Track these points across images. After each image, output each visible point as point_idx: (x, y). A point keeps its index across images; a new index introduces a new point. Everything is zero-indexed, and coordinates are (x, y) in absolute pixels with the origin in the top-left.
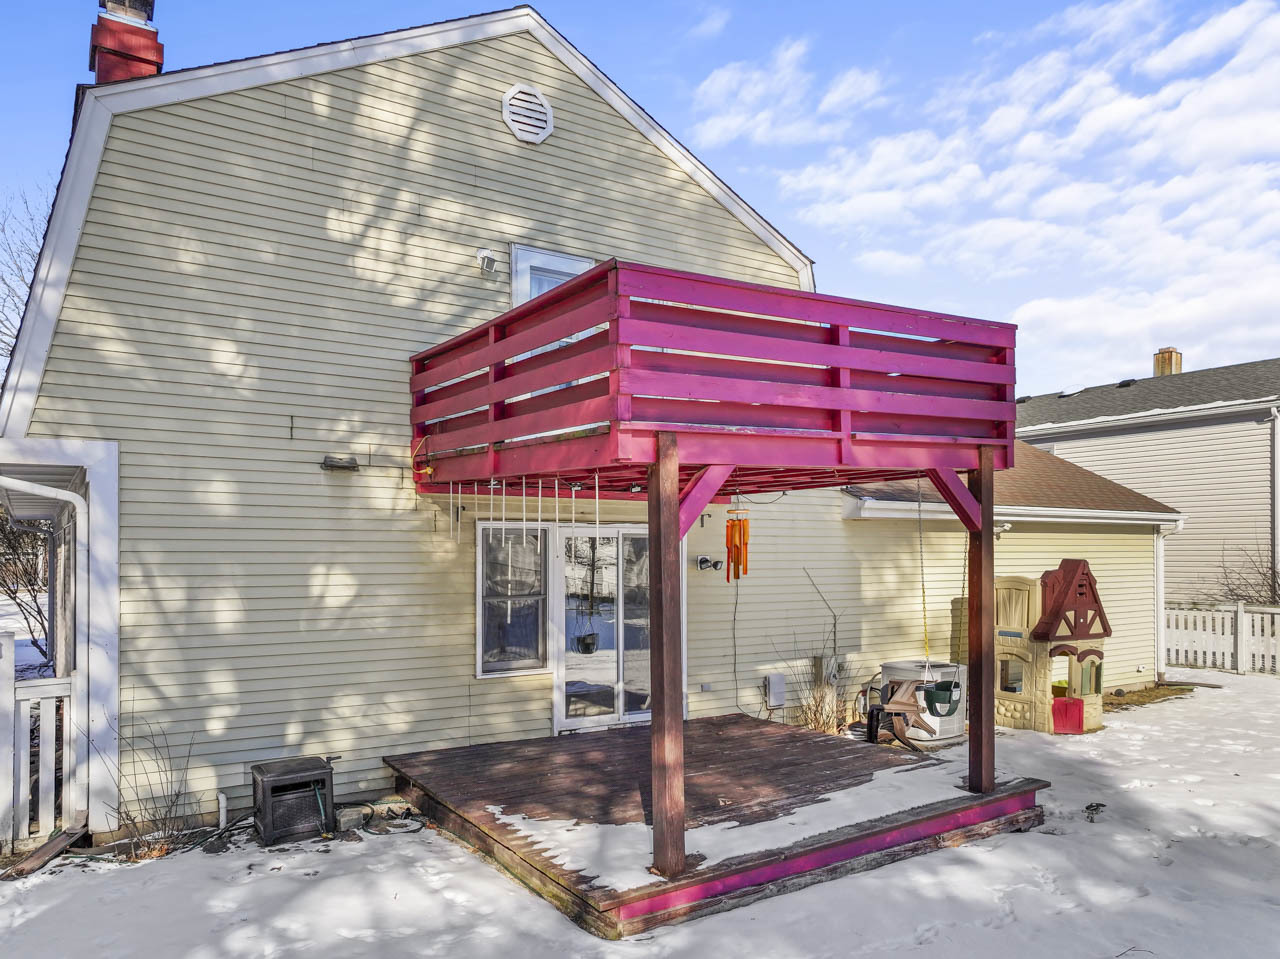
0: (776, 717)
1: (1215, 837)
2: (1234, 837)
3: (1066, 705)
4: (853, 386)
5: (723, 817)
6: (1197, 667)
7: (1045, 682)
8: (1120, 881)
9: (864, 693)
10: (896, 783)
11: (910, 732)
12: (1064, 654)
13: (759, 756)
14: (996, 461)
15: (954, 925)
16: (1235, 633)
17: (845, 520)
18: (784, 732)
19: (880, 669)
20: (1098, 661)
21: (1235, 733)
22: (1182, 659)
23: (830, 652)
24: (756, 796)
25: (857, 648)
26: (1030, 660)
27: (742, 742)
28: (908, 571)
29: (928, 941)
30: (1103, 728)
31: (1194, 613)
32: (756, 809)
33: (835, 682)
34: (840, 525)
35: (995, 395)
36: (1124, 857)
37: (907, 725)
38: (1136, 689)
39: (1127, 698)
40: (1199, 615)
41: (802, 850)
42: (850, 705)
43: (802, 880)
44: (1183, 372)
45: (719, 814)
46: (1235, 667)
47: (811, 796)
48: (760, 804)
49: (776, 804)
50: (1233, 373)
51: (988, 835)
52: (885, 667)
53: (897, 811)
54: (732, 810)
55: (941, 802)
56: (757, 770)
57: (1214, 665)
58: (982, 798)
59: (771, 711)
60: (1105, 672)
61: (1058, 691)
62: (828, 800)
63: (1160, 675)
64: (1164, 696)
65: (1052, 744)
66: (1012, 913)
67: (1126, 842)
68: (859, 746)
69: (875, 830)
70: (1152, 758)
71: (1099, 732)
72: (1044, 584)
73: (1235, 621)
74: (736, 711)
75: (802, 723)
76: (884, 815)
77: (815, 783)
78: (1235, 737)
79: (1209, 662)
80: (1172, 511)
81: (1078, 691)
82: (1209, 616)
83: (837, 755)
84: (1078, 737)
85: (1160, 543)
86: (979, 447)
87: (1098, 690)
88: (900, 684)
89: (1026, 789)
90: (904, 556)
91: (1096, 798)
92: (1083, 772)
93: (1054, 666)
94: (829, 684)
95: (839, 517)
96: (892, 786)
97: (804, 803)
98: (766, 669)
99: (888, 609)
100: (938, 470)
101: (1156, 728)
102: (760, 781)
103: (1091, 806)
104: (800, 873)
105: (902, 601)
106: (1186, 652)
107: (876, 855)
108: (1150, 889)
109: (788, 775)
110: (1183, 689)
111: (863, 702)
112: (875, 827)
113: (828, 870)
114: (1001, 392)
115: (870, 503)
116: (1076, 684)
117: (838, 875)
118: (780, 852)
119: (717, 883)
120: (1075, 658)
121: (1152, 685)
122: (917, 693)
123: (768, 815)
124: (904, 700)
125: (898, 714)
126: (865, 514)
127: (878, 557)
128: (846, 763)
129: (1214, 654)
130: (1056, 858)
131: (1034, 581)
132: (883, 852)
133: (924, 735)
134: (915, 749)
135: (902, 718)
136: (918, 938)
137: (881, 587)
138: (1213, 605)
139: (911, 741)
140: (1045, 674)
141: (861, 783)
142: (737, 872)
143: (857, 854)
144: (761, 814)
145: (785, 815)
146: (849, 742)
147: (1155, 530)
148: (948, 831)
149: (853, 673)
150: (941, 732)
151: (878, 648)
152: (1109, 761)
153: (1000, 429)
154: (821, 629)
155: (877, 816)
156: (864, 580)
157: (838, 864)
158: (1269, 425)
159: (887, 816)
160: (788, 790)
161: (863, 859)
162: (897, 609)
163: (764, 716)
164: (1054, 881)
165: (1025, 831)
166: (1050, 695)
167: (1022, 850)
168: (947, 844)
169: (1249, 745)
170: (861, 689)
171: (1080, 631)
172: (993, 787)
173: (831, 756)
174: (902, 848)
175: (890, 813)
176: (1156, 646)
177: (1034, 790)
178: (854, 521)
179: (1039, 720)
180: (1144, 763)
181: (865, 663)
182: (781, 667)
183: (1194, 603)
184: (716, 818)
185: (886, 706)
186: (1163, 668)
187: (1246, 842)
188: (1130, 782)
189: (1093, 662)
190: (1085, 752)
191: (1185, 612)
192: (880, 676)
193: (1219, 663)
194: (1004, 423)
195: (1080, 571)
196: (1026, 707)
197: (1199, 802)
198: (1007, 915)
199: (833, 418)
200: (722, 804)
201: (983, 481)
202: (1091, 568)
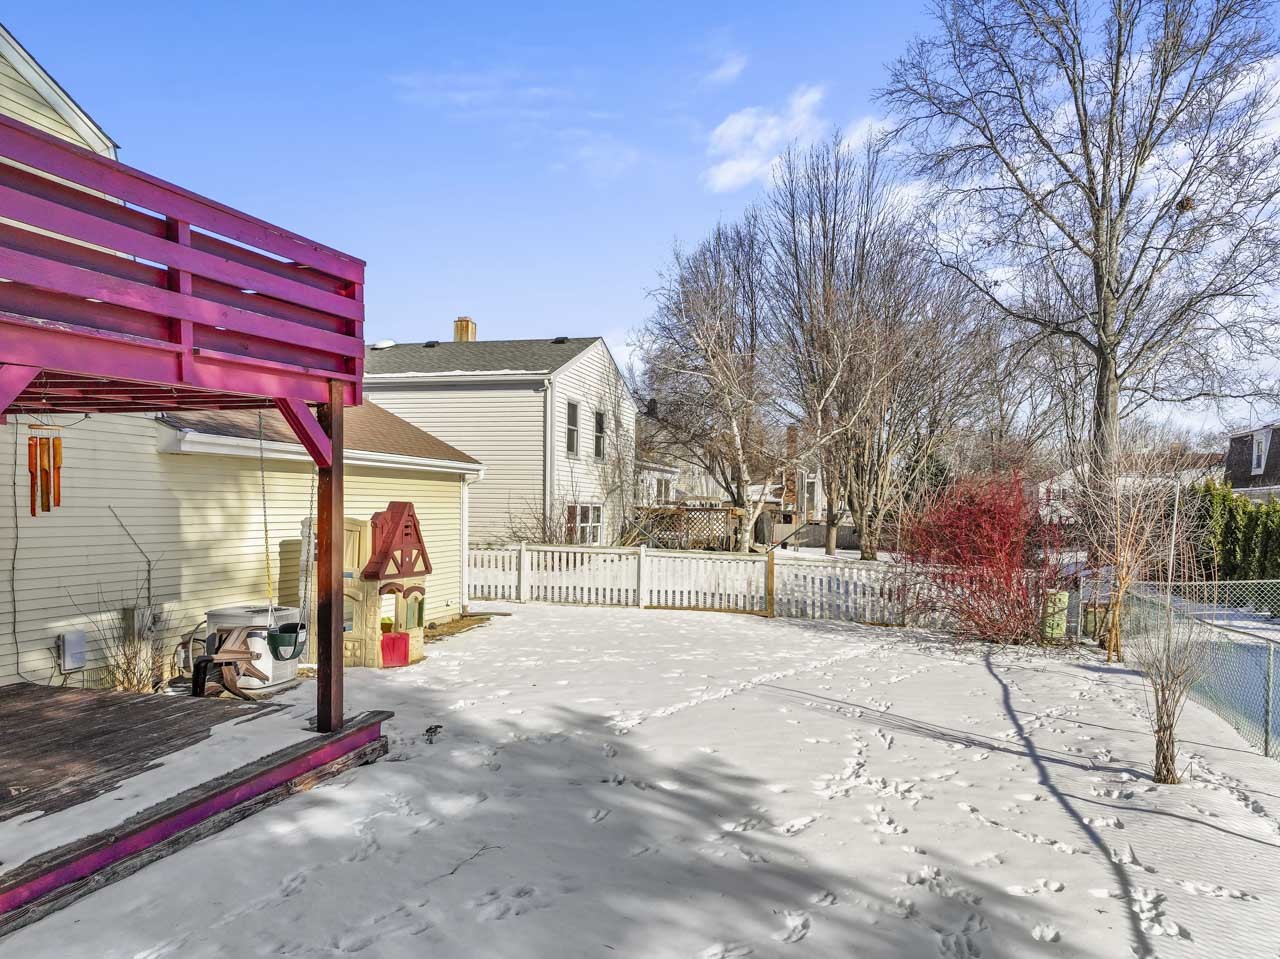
0: (75, 681)
1: (527, 739)
2: (542, 737)
3: (394, 640)
4: (195, 294)
5: (18, 809)
6: (490, 600)
7: (375, 619)
8: (463, 791)
9: (185, 645)
10: (238, 735)
11: (241, 682)
12: (392, 592)
13: (62, 729)
14: (346, 396)
15: (320, 867)
16: (519, 569)
17: (162, 454)
18: (89, 697)
19: (205, 618)
20: (420, 597)
21: (527, 651)
22: (479, 594)
23: (143, 603)
24: (65, 775)
25: (176, 596)
26: (361, 599)
27: (34, 715)
28: (235, 511)
29: (296, 891)
30: (424, 658)
31: (489, 552)
32: (66, 791)
33: (151, 636)
34: (156, 459)
35: (344, 329)
36: (462, 769)
37: (238, 674)
38: (445, 621)
39: (439, 630)
40: (493, 554)
41: (138, 826)
42: (168, 660)
43: (137, 861)
44: (477, 340)
45: (12, 806)
46: (518, 597)
47: (138, 764)
48: (71, 784)
49: (91, 781)
50: (515, 347)
51: (339, 772)
52: (211, 616)
53: (245, 764)
54: (33, 798)
55: (292, 747)
56: (60, 746)
57: (503, 597)
58: (332, 736)
59: (66, 675)
60: (426, 606)
61: (386, 627)
62: (161, 765)
63: (464, 607)
64: (469, 625)
65: (383, 677)
66: (374, 842)
67: (462, 756)
68: (188, 702)
69: (223, 788)
70: (470, 680)
71: (421, 662)
72: (374, 526)
73: (519, 558)
74: (17, 680)
75: (107, 686)
76: (231, 770)
77: (139, 749)
78: (527, 655)
79: (499, 596)
80: (476, 462)
81: (404, 627)
82: (500, 554)
83: (162, 715)
84: (404, 669)
85: (465, 490)
86: (329, 380)
87: (420, 623)
88: (229, 632)
89: (373, 721)
90: (230, 496)
91: (434, 722)
92: (415, 699)
93: (383, 603)
94: (141, 637)
95: (153, 450)
96: (234, 738)
97: (130, 773)
98: (60, 626)
99: (213, 553)
100: (288, 399)
101: (468, 654)
102: (66, 757)
103: (431, 729)
104: (134, 852)
105: (229, 544)
106: (482, 587)
107: (224, 815)
108: (488, 794)
109: (102, 746)
110: (482, 619)
111: (183, 655)
112: (223, 784)
113: (169, 843)
114: (349, 327)
115: (192, 435)
116: (402, 620)
117: (181, 845)
118: (108, 834)
119: (21, 889)
120: (401, 595)
121: (458, 617)
122: (248, 640)
123: (86, 794)
124: (235, 648)
125: (228, 664)
126: (185, 448)
127: (199, 496)
128: (175, 722)
129: (503, 587)
130: (404, 782)
131: (365, 522)
132: (233, 810)
133: (255, 682)
134: (247, 698)
135: (232, 667)
136: (283, 891)
137: (204, 528)
138: (503, 545)
139: (244, 691)
140: (375, 611)
141: (197, 741)
142: (49, 870)
143: (203, 817)
144: (74, 796)
145: (107, 791)
146: (174, 700)
147: (461, 478)
148: (298, 776)
149: (173, 624)
150: (273, 676)
151: (202, 595)
152: (435, 687)
153: (348, 365)
154: (132, 576)
155: (223, 772)
156: (184, 520)
157: (182, 833)
158: (543, 394)
159: (235, 771)
160: (106, 762)
161: (209, 822)
162: (222, 552)
163: (57, 682)
164: (408, 803)
165: (372, 762)
166: (379, 632)
167: (373, 780)
168: (298, 788)
169: (538, 660)
170: (181, 641)
171: (405, 570)
172: (342, 724)
173: (156, 717)
174: (252, 801)
175: (236, 767)
176: (461, 583)
177: (380, 722)
178: (172, 455)
179: (369, 656)
180: (464, 685)
181: (188, 612)
182: (80, 623)
183: (489, 544)
184: (8, 812)
185: (214, 656)
186: (466, 602)
187: (549, 739)
188: (456, 703)
189: (416, 598)
190: (412, 682)
191: (481, 552)
192: (205, 625)
193: (507, 595)
194: (353, 359)
195: (406, 513)
196: (356, 644)
197: (512, 711)
198: (370, 846)
199: (170, 328)
200: (14, 793)
201: (333, 417)
202: (416, 511)
